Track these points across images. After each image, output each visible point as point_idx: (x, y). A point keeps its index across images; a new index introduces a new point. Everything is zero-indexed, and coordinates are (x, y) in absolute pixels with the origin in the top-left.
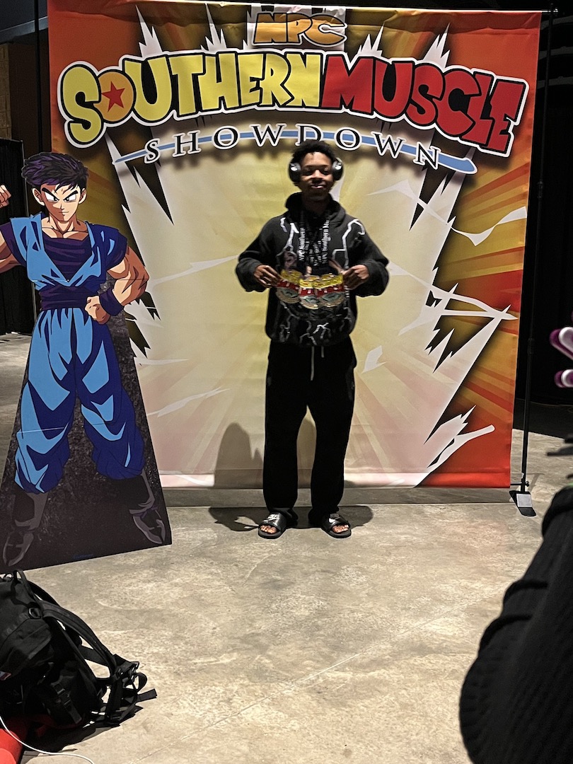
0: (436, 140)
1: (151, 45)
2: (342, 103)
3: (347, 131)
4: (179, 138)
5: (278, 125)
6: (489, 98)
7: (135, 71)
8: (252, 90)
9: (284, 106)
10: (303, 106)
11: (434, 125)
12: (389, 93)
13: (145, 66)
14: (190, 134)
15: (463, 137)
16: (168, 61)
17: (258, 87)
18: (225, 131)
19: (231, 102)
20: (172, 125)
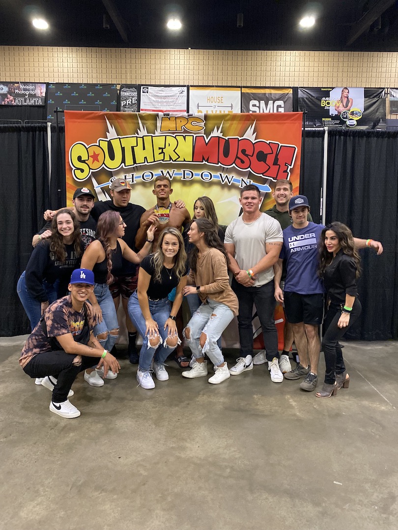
0: (250, 176)
1: (112, 133)
2: (203, 159)
3: (206, 172)
4: (125, 176)
5: (172, 170)
6: (277, 155)
7: (104, 145)
8: (160, 154)
9: (175, 161)
10: (185, 161)
11: (249, 169)
12: (226, 154)
13: (110, 144)
14: (131, 174)
15: (264, 174)
16: (120, 140)
17: (162, 152)
18: (147, 173)
19: (150, 159)
20: (122, 170)
